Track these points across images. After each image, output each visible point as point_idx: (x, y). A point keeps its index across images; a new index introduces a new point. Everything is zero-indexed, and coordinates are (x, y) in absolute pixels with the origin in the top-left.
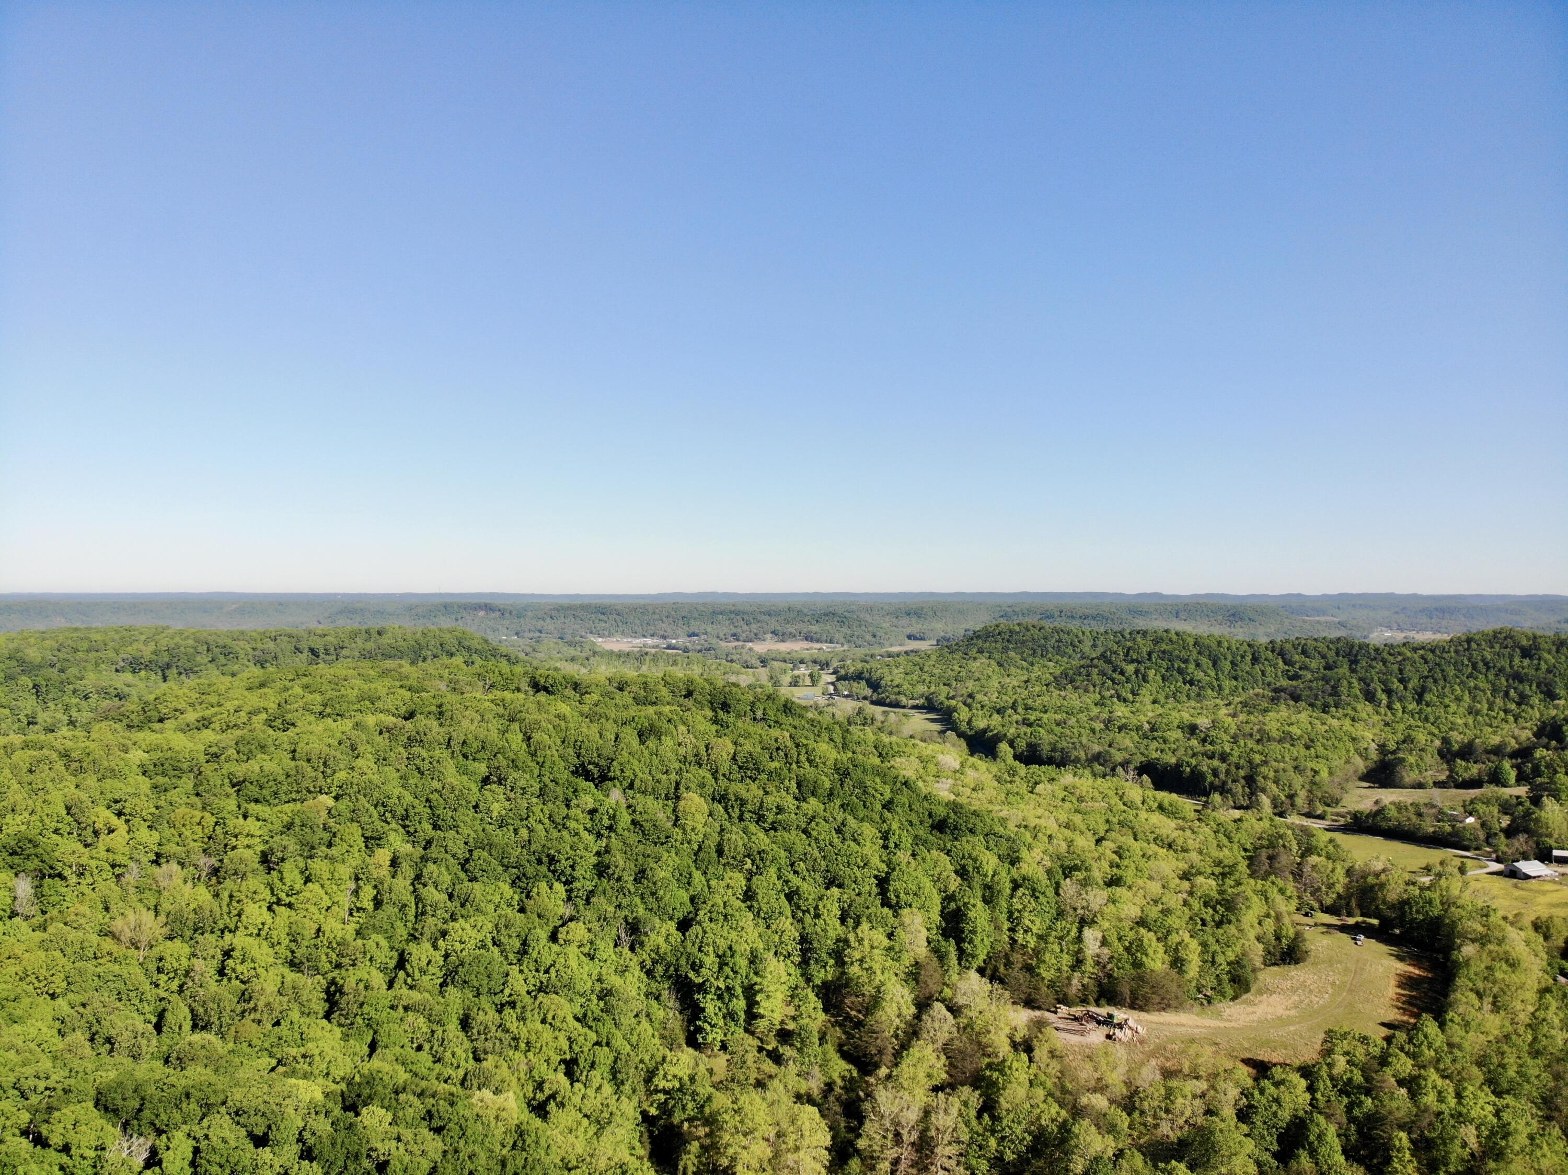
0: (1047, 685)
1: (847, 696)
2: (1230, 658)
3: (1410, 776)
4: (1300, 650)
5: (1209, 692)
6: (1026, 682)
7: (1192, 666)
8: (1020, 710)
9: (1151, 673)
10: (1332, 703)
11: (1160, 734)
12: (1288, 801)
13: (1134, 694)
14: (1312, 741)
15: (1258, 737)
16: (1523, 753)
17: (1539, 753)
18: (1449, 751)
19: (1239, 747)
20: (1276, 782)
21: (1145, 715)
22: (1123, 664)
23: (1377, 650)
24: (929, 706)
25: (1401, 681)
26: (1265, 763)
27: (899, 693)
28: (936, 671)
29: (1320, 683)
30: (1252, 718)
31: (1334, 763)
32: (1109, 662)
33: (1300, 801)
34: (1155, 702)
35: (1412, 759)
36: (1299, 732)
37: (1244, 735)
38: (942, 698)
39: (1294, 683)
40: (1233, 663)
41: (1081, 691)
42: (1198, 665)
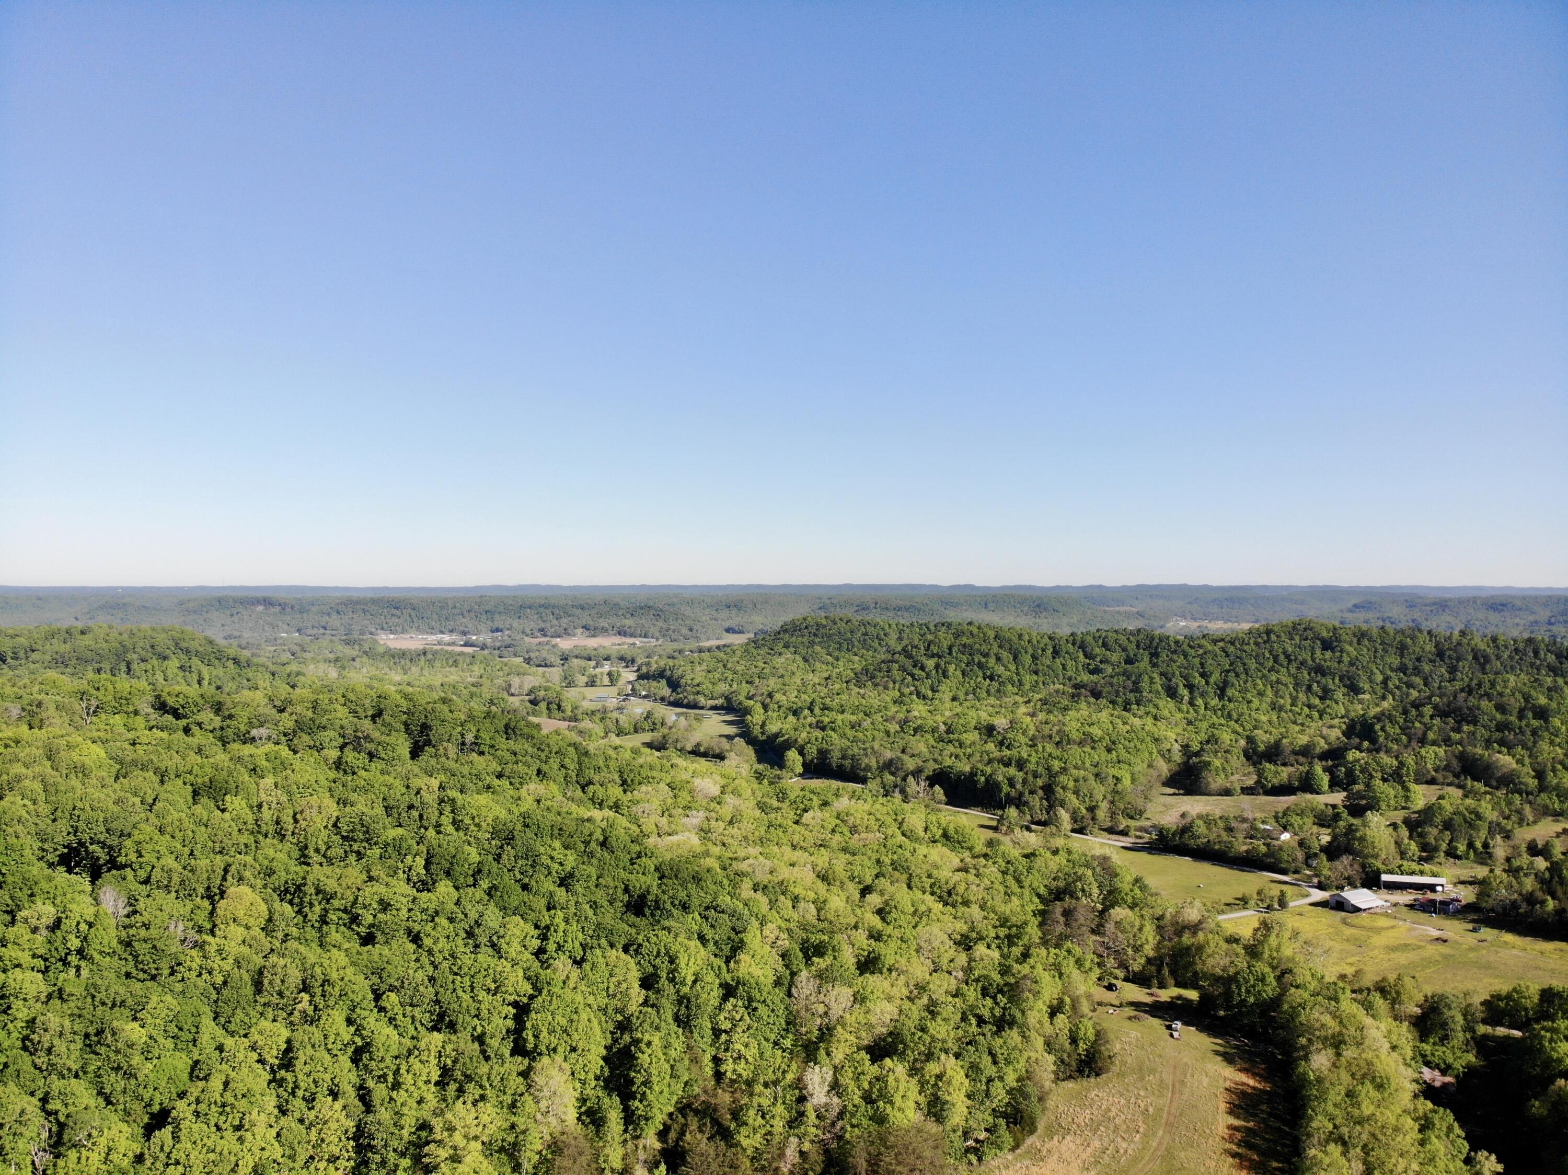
0: (847, 682)
1: (645, 697)
2: (1030, 651)
3: (1217, 782)
4: (1100, 643)
5: (1010, 687)
6: (827, 679)
7: (992, 661)
8: (817, 711)
9: (952, 668)
10: (1133, 700)
11: (956, 736)
12: (1088, 816)
13: (934, 690)
14: (1114, 743)
15: (1058, 739)
16: (1334, 755)
17: (1352, 755)
18: (1255, 750)
19: (1037, 752)
20: (1076, 793)
21: (943, 715)
22: (924, 659)
23: (1177, 642)
24: (729, 707)
25: (1203, 675)
26: (1064, 770)
27: (698, 693)
28: (739, 668)
29: (1122, 678)
30: (1052, 717)
31: (1138, 768)
32: (909, 656)
33: (1102, 814)
34: (954, 699)
35: (1217, 763)
36: (1100, 733)
37: (1043, 737)
38: (742, 698)
39: (1094, 678)
40: (1034, 657)
41: (881, 688)
42: (998, 659)
